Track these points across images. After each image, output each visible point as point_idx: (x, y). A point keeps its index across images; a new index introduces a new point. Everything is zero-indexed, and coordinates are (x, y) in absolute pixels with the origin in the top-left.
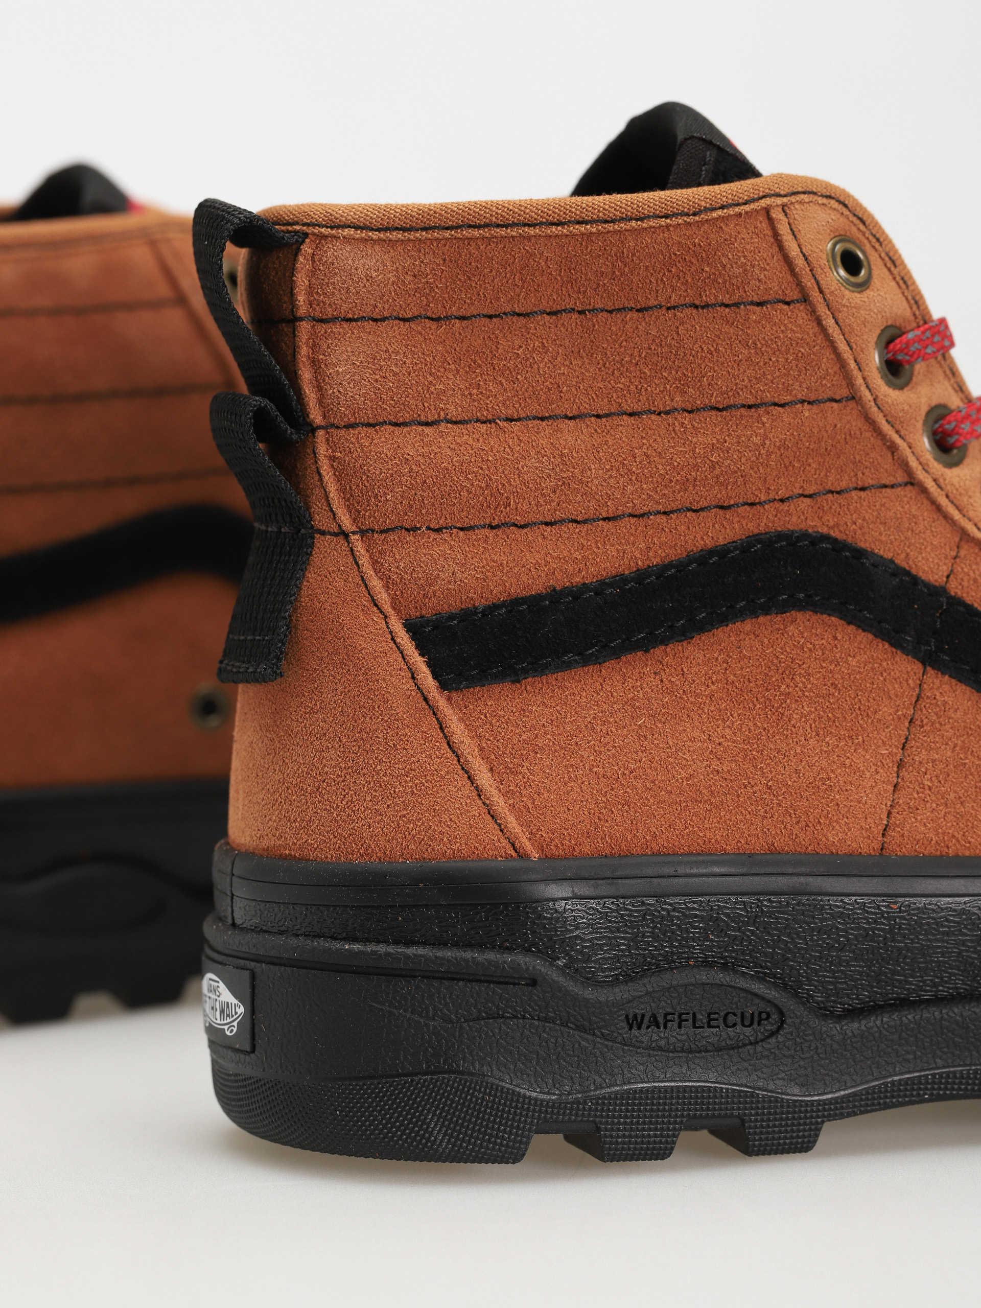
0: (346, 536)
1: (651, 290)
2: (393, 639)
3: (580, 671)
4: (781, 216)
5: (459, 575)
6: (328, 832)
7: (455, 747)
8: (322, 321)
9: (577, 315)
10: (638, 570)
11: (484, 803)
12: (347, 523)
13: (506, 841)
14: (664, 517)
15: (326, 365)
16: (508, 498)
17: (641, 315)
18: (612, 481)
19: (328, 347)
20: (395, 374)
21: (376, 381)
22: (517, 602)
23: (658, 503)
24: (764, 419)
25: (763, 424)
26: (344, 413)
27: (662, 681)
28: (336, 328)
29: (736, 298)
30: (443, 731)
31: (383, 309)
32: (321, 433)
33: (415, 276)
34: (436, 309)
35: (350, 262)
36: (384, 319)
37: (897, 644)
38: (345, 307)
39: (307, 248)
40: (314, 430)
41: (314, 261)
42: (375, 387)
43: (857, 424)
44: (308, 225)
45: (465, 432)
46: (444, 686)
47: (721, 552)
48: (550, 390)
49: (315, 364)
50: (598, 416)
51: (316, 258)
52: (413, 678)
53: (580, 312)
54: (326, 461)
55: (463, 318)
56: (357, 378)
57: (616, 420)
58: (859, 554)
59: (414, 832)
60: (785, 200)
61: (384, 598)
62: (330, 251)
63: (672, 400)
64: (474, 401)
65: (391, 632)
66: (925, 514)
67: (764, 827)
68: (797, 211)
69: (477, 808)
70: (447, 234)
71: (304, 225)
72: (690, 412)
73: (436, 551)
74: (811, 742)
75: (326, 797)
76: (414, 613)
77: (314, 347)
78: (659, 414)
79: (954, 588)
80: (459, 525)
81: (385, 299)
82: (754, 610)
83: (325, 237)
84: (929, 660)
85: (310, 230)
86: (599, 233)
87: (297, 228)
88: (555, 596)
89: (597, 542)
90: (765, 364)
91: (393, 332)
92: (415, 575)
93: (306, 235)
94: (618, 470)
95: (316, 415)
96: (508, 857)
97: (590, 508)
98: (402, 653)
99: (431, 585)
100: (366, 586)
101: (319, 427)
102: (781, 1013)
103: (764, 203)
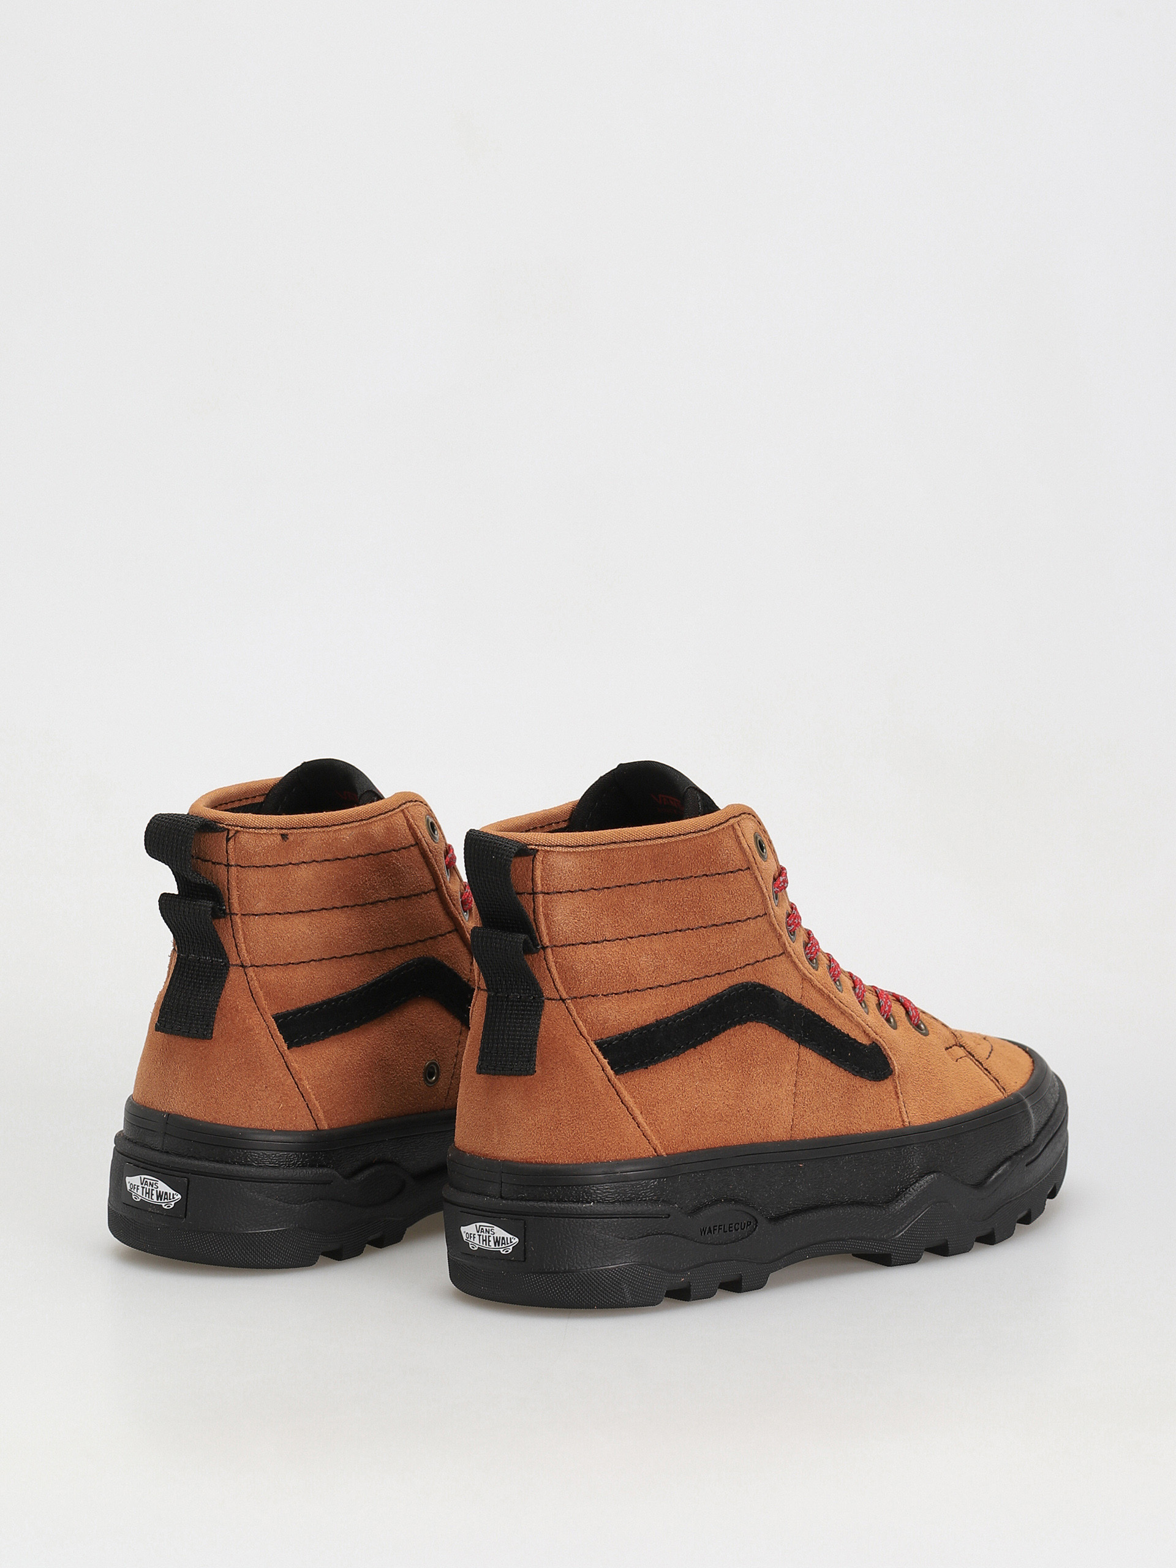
0: (563, 1001)
1: (689, 869)
2: (592, 1051)
3: (671, 1060)
4: (738, 827)
5: (618, 1017)
6: (565, 1149)
7: (626, 1103)
8: (548, 894)
9: (656, 883)
10: (689, 1008)
11: (641, 1130)
12: (565, 996)
13: (651, 1148)
14: (697, 981)
15: (551, 916)
16: (636, 977)
17: (683, 881)
18: (677, 965)
19: (552, 907)
20: (584, 919)
21: (576, 923)
22: (643, 1028)
23: (696, 974)
24: (736, 929)
25: (736, 931)
26: (561, 939)
27: (702, 1062)
28: (555, 897)
29: (724, 870)
30: (619, 1096)
31: (576, 887)
32: (549, 951)
33: (589, 869)
34: (597, 885)
35: (561, 864)
36: (576, 891)
37: (789, 1035)
38: (559, 886)
39: (539, 857)
40: (544, 948)
41: (543, 864)
42: (575, 926)
43: (766, 927)
44: (539, 845)
45: (614, 945)
46: (616, 1073)
47: (718, 996)
48: (647, 921)
49: (546, 916)
50: (667, 933)
51: (544, 862)
52: (603, 1070)
53: (657, 881)
54: (553, 964)
55: (608, 888)
56: (567, 922)
57: (675, 934)
58: (772, 991)
59: (611, 1147)
60: (738, 818)
61: (584, 1031)
62: (554, 859)
63: (698, 922)
64: (617, 929)
65: (591, 1048)
66: (791, 968)
67: (747, 1131)
68: (742, 824)
69: (638, 1133)
70: (604, 847)
71: (536, 845)
72: (705, 928)
73: (607, 1006)
74: (762, 1087)
75: (562, 1132)
76: (598, 1038)
77: (545, 907)
78: (692, 929)
79: (804, 1003)
80: (615, 992)
81: (577, 881)
82: (733, 1024)
83: (548, 851)
84: (801, 1042)
85: (540, 848)
86: (668, 842)
87: (533, 847)
88: (658, 1023)
89: (671, 996)
90: (736, 901)
91: (579, 897)
92: (598, 1019)
93: (538, 850)
94: (679, 959)
95: (546, 940)
96: (654, 1156)
97: (670, 979)
98: (597, 1058)
99: (606, 1023)
100: (576, 1026)
101: (547, 947)
102: (756, 1220)
103: (732, 821)
